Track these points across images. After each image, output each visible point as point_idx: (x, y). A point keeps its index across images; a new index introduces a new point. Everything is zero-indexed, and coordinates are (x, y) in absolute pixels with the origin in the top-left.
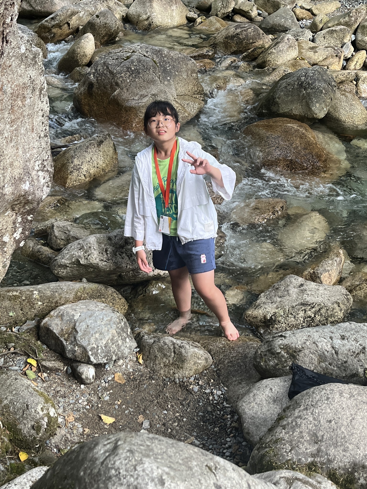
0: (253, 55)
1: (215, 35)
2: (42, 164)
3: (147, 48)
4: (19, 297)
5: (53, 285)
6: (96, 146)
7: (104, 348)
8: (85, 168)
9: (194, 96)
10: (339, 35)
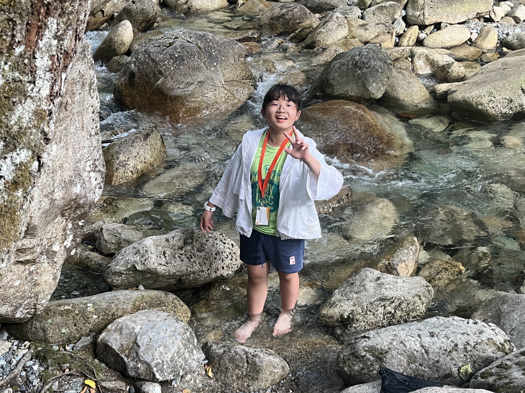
0: (301, 36)
1: (259, 17)
2: (94, 164)
3: (190, 33)
4: (71, 311)
5: (108, 295)
6: (142, 139)
7: (170, 363)
8: (131, 163)
9: (243, 81)
10: (389, 12)
